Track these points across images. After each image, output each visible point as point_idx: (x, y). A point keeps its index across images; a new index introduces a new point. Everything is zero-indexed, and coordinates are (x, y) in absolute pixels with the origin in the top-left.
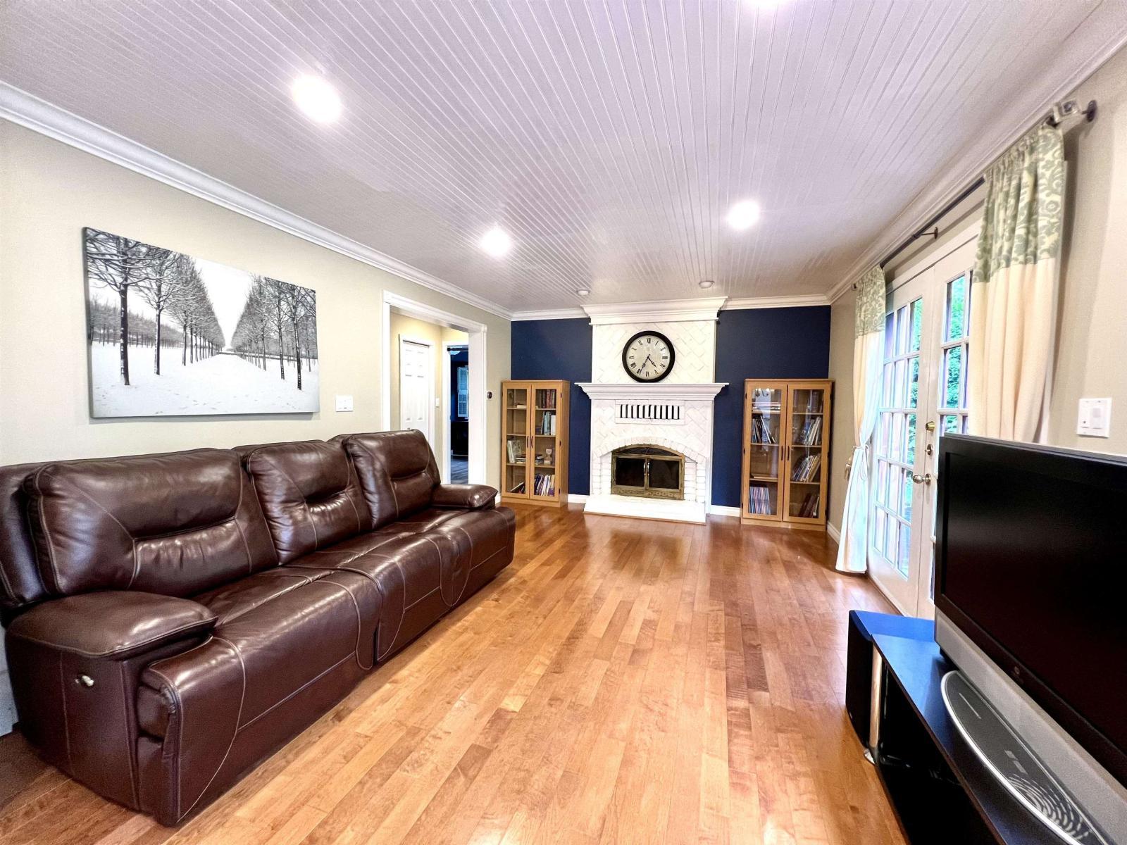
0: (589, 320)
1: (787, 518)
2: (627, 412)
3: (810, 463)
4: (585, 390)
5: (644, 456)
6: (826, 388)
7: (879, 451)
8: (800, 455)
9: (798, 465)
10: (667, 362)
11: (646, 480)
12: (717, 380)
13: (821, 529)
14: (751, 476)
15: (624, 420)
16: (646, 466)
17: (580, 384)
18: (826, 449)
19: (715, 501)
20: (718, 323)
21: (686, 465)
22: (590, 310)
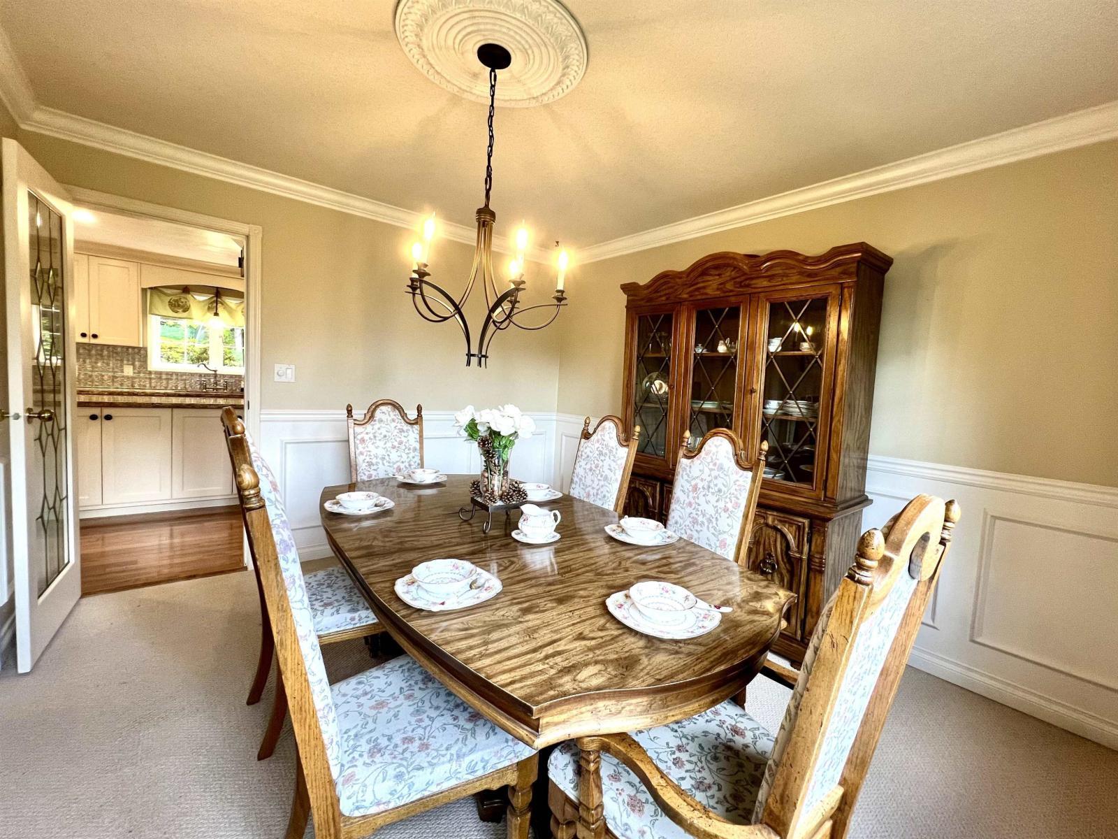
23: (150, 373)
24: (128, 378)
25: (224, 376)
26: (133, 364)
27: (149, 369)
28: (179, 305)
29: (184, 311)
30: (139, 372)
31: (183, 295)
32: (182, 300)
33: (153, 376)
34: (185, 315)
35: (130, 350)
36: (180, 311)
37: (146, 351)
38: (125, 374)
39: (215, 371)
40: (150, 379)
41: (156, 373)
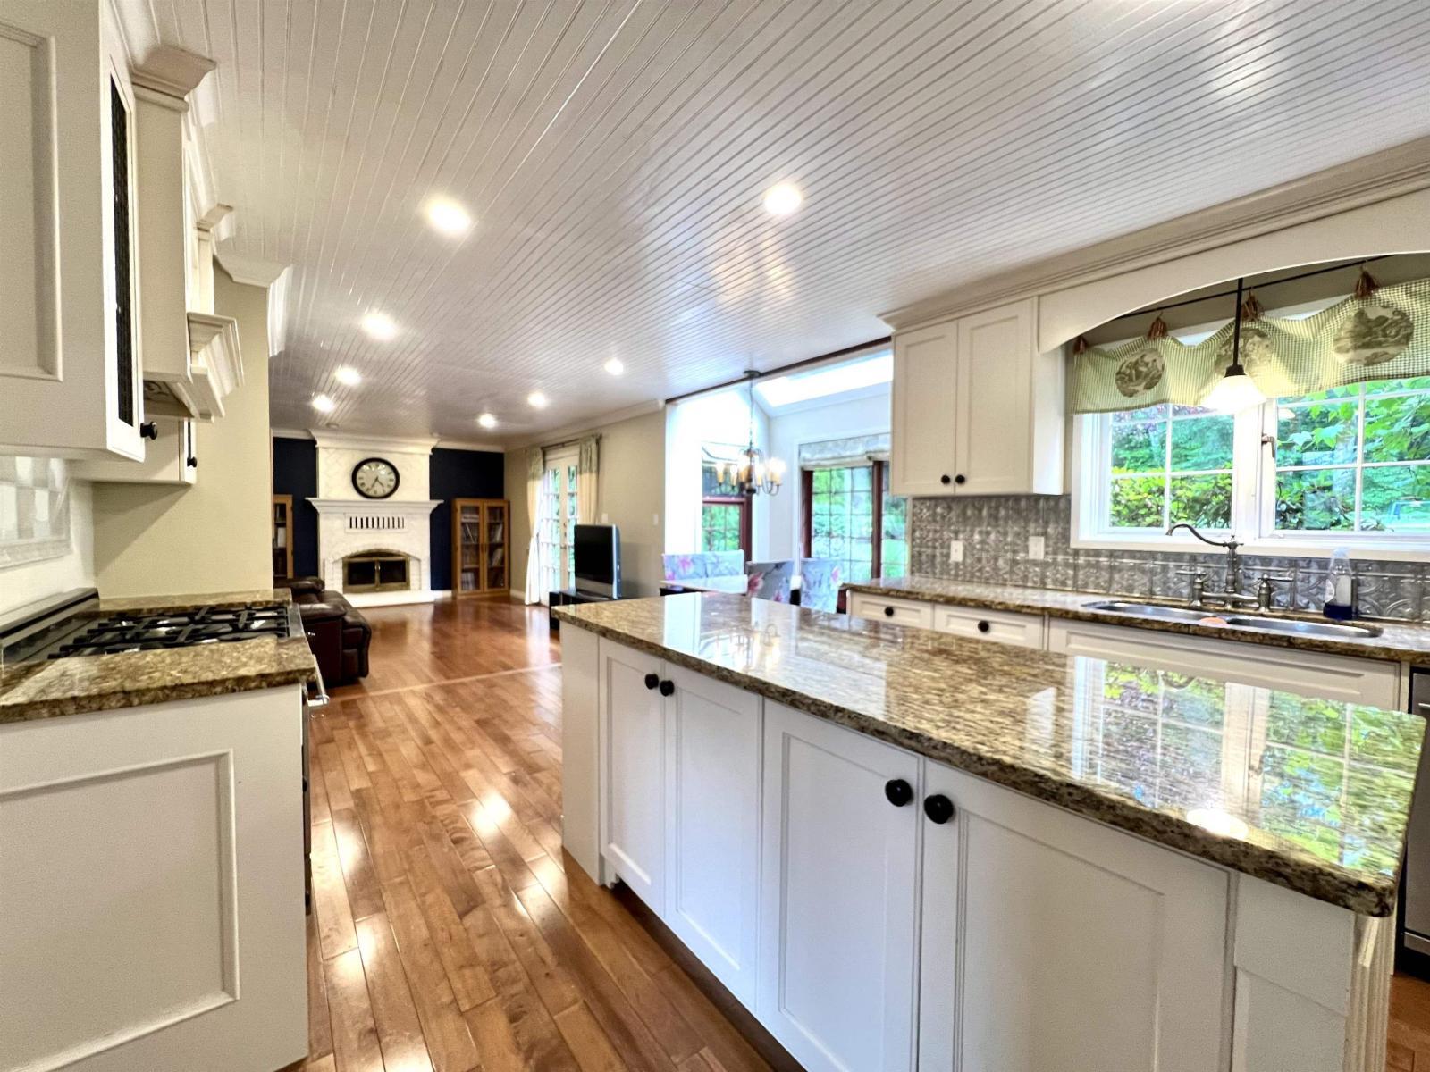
0: (314, 442)
1: (486, 590)
2: (355, 523)
3: (499, 553)
4: (314, 504)
5: (374, 559)
6: (506, 505)
7: (541, 540)
8: (493, 548)
9: (491, 555)
10: (393, 484)
11: (377, 578)
12: (432, 497)
13: (505, 594)
14: (462, 565)
15: (354, 530)
16: (378, 567)
17: (310, 499)
18: (505, 544)
19: (433, 588)
20: (431, 457)
21: (411, 563)
22: (315, 434)
23: (1076, 553)
24: (1035, 563)
25: (1265, 561)
26: (1045, 534)
27: (1073, 545)
28: (1139, 374)
29: (1148, 387)
30: (1055, 553)
31: (1150, 345)
32: (1148, 359)
33: (1082, 560)
34: (1149, 396)
35: (1042, 503)
36: (1140, 388)
37: (1069, 502)
38: (1031, 556)
39: (1233, 546)
40: (1076, 567)
41: (1088, 552)
